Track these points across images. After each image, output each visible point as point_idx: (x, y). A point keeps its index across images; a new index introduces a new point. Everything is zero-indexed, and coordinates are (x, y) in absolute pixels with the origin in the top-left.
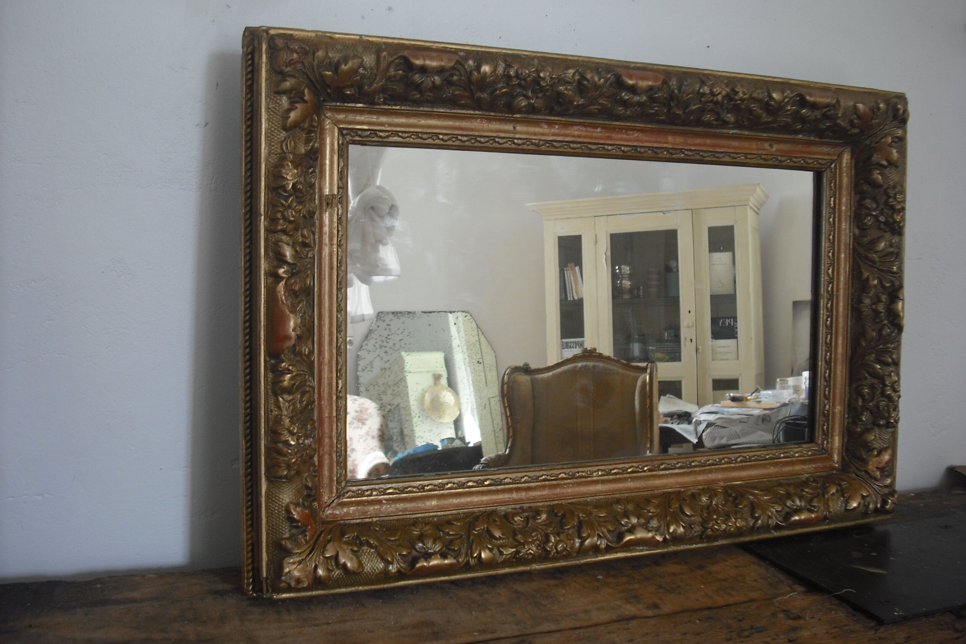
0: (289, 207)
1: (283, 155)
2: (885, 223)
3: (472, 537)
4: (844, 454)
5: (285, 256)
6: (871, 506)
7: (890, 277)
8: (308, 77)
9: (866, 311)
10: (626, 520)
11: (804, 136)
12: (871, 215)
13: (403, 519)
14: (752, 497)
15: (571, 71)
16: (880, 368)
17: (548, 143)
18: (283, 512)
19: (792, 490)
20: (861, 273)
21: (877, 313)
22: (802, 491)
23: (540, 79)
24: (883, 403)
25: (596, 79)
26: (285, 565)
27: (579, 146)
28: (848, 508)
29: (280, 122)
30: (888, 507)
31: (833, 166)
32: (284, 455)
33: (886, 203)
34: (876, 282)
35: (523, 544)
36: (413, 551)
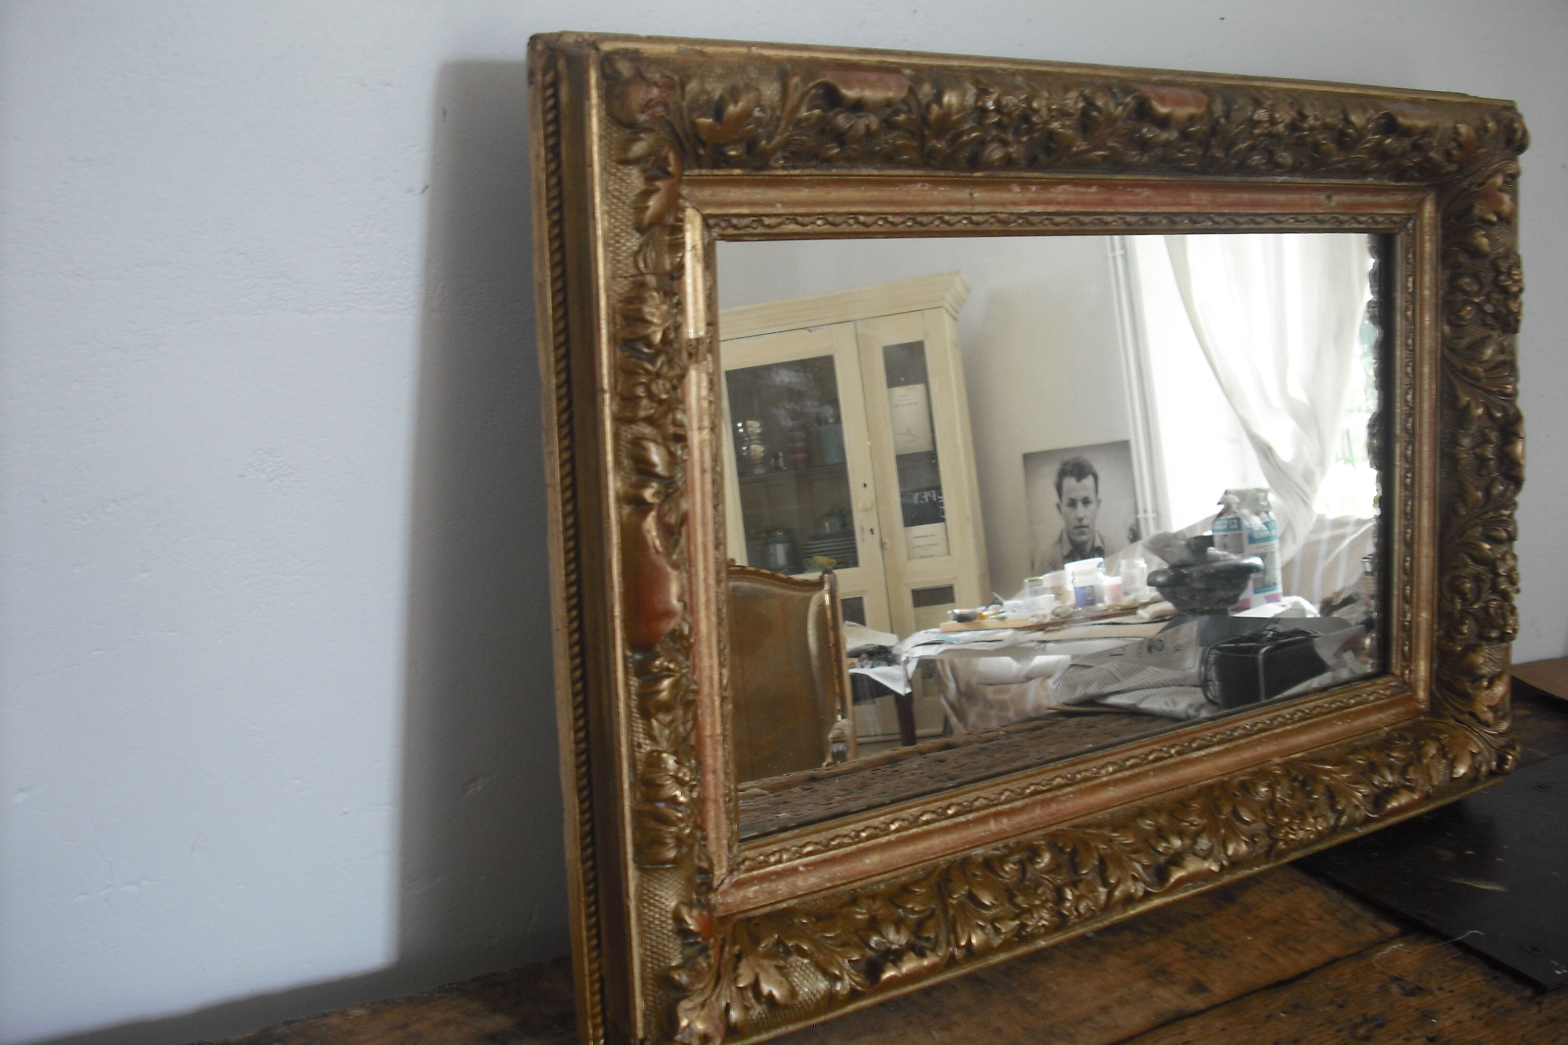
0: (658, 375)
1: (640, 278)
2: (1495, 316)
3: (951, 912)
4: (1434, 687)
5: (654, 465)
6: (1484, 769)
7: (1503, 402)
8: (673, 130)
9: (1465, 458)
10: (1164, 845)
11: (1375, 178)
12: (1472, 303)
13: (834, 895)
14: (1328, 778)
15: (1073, 94)
16: (1490, 549)
17: (1021, 218)
18: (670, 922)
19: (1374, 757)
20: (1456, 397)
21: (1482, 461)
22: (1389, 756)
23: (1030, 113)
24: (1495, 603)
25: (1112, 107)
26: (681, 1014)
27: (1065, 219)
28: (1455, 776)
29: (630, 217)
30: (1507, 767)
31: (1410, 225)
32: (672, 823)
33: (1496, 283)
34: (1480, 411)
35: (1029, 911)
36: (868, 950)
